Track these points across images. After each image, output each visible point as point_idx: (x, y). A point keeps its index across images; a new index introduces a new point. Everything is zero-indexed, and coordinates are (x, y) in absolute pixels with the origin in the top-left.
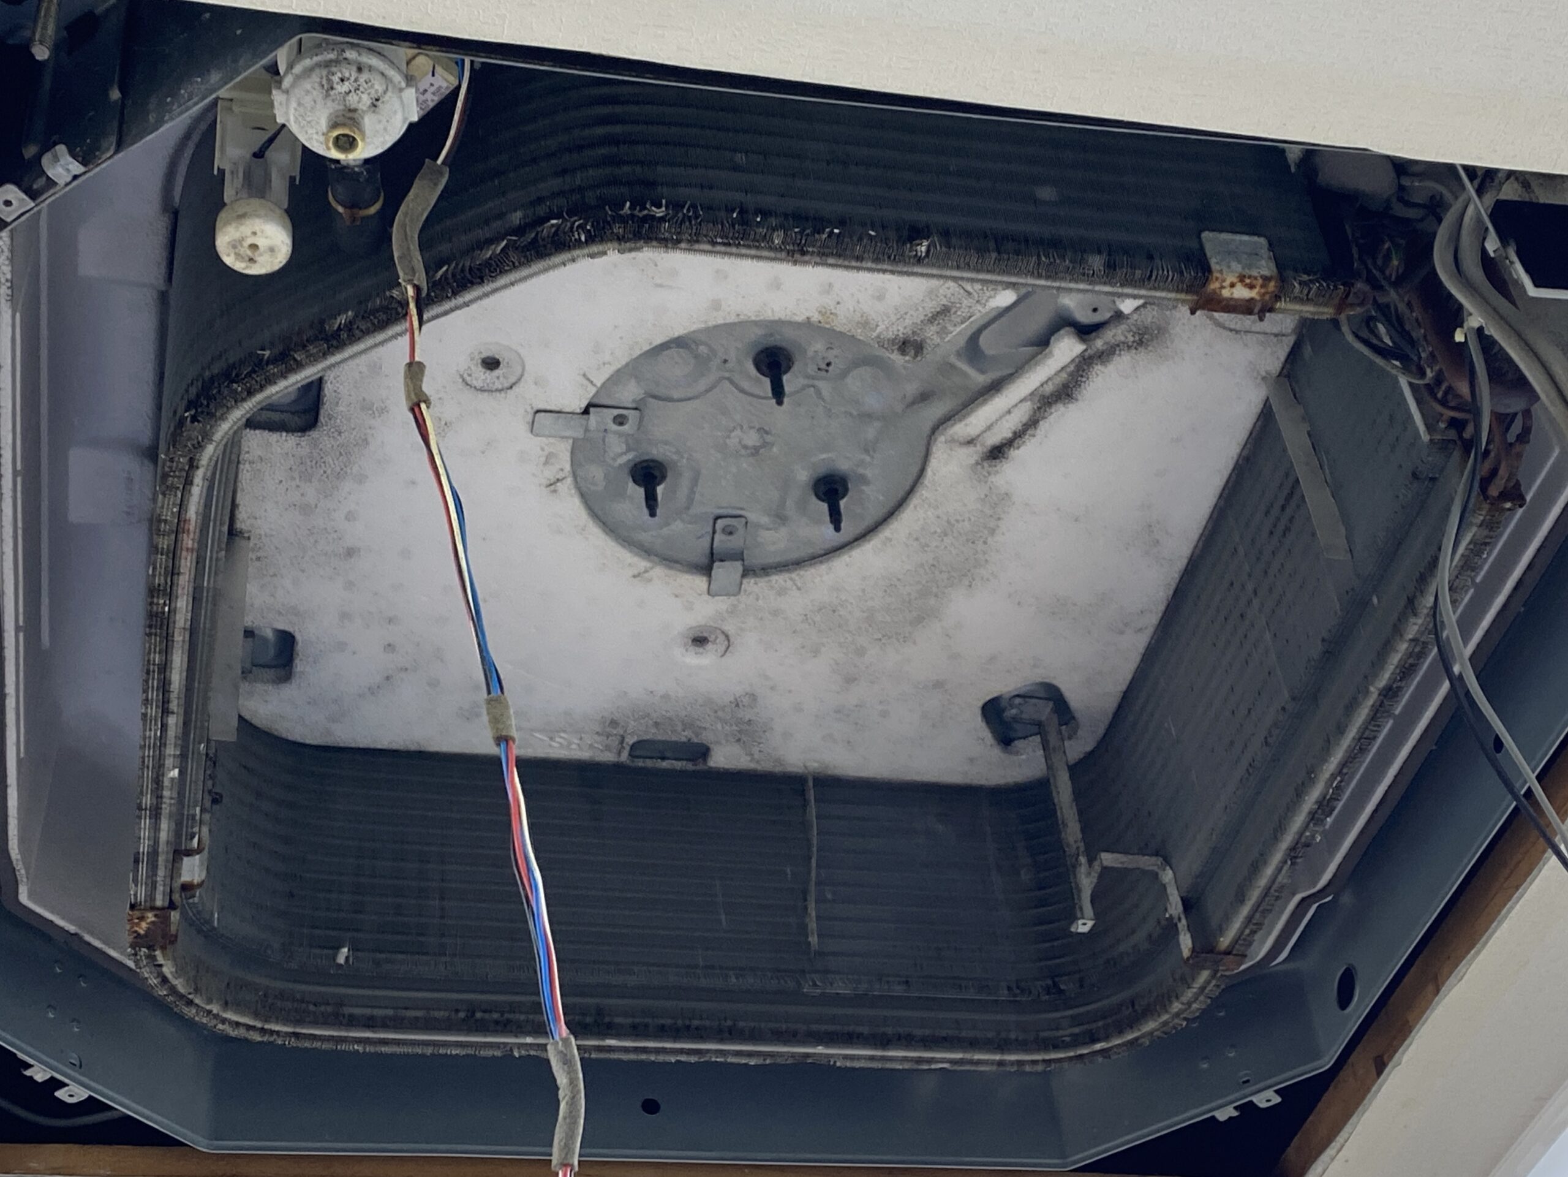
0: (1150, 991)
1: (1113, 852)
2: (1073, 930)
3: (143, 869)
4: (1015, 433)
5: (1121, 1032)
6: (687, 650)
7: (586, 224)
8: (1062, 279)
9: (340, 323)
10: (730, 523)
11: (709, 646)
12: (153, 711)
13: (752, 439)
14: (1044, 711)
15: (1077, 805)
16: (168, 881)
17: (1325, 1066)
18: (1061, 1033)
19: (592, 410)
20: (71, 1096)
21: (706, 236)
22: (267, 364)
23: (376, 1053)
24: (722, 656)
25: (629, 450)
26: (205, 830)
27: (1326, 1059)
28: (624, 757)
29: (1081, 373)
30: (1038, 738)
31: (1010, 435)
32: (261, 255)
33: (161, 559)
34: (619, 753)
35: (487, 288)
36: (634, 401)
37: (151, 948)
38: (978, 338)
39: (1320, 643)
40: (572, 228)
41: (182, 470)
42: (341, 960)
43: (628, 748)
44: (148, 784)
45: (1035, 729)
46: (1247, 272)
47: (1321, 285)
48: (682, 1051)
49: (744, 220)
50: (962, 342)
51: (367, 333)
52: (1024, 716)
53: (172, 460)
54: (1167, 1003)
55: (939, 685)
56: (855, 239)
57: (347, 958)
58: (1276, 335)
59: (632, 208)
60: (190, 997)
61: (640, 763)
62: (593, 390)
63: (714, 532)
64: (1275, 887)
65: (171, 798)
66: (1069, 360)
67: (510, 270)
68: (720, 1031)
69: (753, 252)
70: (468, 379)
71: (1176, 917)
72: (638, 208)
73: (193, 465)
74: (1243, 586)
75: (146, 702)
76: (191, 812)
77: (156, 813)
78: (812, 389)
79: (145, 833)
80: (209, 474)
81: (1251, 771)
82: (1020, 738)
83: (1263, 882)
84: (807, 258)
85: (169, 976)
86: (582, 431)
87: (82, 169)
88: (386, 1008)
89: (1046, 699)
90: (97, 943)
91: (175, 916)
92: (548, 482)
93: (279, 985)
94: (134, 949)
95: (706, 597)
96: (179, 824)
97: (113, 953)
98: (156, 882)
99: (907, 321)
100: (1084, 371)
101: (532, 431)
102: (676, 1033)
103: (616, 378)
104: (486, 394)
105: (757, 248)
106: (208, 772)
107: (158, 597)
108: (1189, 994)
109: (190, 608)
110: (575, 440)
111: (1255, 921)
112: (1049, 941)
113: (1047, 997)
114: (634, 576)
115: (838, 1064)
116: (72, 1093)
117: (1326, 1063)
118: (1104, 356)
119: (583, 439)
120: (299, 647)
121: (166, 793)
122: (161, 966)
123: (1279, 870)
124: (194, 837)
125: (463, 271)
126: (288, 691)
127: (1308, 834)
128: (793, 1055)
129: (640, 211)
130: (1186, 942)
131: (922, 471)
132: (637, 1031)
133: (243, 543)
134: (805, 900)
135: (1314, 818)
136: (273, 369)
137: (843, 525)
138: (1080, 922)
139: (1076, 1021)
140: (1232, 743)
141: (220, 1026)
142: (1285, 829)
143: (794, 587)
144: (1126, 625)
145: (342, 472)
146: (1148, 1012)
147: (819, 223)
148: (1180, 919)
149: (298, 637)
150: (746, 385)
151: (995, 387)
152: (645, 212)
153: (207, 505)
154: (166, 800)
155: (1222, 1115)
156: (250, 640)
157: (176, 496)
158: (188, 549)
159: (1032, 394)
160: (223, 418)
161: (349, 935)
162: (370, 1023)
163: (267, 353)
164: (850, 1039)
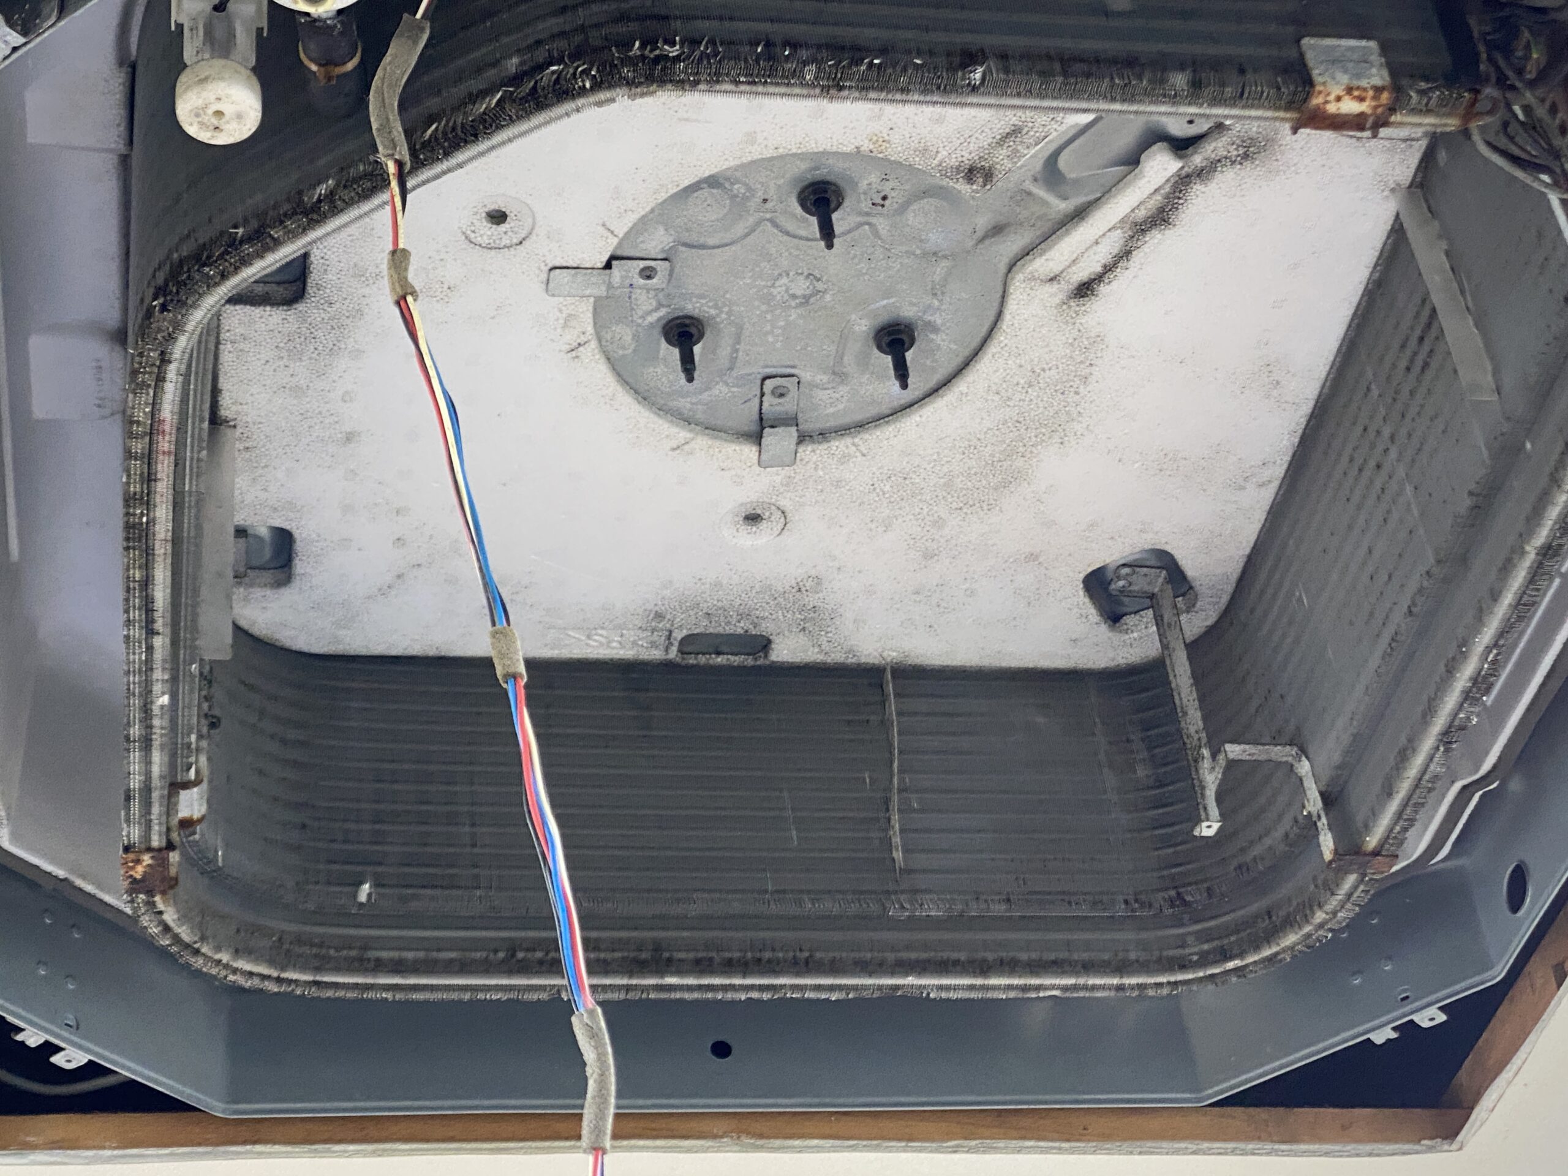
0: (1290, 900)
1: (1239, 743)
2: (1196, 833)
3: (136, 807)
4: (1105, 266)
5: (1257, 948)
6: (737, 530)
7: (591, 70)
8: (1141, 101)
9: (320, 195)
10: (778, 384)
11: (764, 525)
12: (137, 632)
13: (801, 287)
14: (1157, 581)
15: (1197, 690)
16: (164, 818)
17: (1495, 978)
18: (1187, 951)
19: (614, 263)
20: (69, 1061)
21: (727, 75)
22: (241, 242)
23: (407, 1002)
24: (779, 534)
25: (660, 305)
26: (203, 759)
27: (1499, 968)
28: (673, 654)
29: (1177, 194)
30: (1150, 612)
31: (1099, 269)
32: (228, 122)
33: (136, 465)
34: (667, 650)
35: (482, 146)
36: (663, 251)
37: (150, 893)
38: (1056, 160)
39: (1466, 496)
40: (574, 74)
41: (153, 365)
42: (363, 897)
43: (676, 644)
44: (136, 715)
45: (1148, 602)
46: (1355, 83)
47: (1443, 93)
48: (752, 987)
49: (770, 56)
50: (1039, 165)
51: (349, 204)
52: (1134, 588)
53: (141, 355)
54: (1308, 912)
55: (1032, 557)
56: (899, 69)
57: (369, 895)
58: (1405, 140)
59: (643, 46)
60: (196, 946)
61: (691, 660)
62: (615, 241)
63: (762, 395)
64: (1427, 777)
65: (162, 728)
66: (1164, 180)
67: (508, 125)
68: (795, 962)
69: (783, 90)
70: (472, 235)
71: (1315, 814)
72: (649, 48)
73: (165, 360)
74: (1378, 432)
75: (128, 623)
76: (186, 740)
77: (147, 743)
78: (867, 227)
79: (136, 767)
80: (183, 367)
81: (1393, 645)
82: (1130, 613)
83: (1412, 771)
84: (846, 93)
85: (171, 924)
86: (604, 288)
87: (22, 40)
88: (417, 950)
89: (1158, 568)
90: (89, 888)
91: (174, 857)
92: (568, 347)
93: (293, 928)
94: (131, 895)
95: (758, 469)
96: (173, 755)
97: (108, 898)
98: (150, 821)
99: (972, 145)
100: (1181, 191)
101: (547, 290)
102: (745, 967)
103: (642, 225)
104: (493, 252)
105: (788, 85)
106: (204, 693)
107: (135, 508)
108: (1333, 903)
109: (170, 517)
110: (598, 299)
111: (1405, 817)
112: (1170, 846)
113: (1171, 911)
114: (674, 449)
115: (932, 995)
116: (70, 1058)
117: (1499, 973)
118: (1203, 174)
119: (607, 297)
120: (299, 546)
121: (156, 722)
122: (161, 913)
123: (1431, 758)
124: (190, 768)
125: (454, 129)
126: (287, 594)
127: (1461, 716)
128: (880, 988)
129: (651, 51)
130: (1327, 843)
131: (999, 315)
132: (702, 966)
133: (229, 432)
134: (887, 810)
135: (1468, 696)
136: (248, 249)
137: (909, 381)
138: (1205, 824)
139: (1204, 936)
140: (1371, 614)
141: (231, 978)
142: (1436, 711)
143: (858, 454)
144: (1246, 479)
145: (336, 348)
146: (1289, 923)
147: (855, 53)
148: (1319, 817)
149: (296, 534)
150: (791, 227)
151: (1080, 214)
152: (657, 52)
153: (184, 400)
154: (157, 731)
155: (1380, 1037)
156: (242, 541)
157: (148, 394)
158: (164, 453)
159: (1122, 221)
160: (195, 306)
161: (370, 869)
162: (398, 967)
163: (240, 231)
164: (944, 967)
